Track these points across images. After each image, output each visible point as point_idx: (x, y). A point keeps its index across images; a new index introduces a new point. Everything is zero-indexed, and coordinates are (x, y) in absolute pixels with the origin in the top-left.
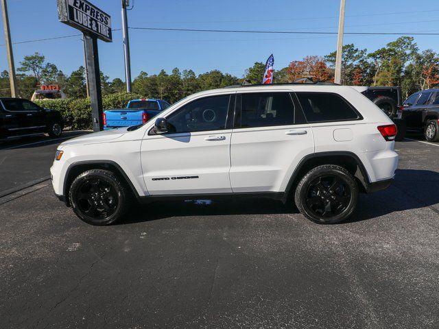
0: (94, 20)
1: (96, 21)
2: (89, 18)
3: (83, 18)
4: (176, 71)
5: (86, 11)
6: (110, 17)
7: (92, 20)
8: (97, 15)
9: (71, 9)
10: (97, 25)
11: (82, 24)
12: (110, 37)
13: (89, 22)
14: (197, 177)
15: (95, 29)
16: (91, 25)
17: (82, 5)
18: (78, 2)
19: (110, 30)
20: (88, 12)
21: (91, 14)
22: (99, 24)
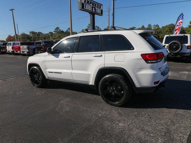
0: (94, 7)
1: (95, 8)
2: (91, 7)
3: (89, 7)
4: (150, 25)
5: (90, 4)
6: (102, 5)
7: (92, 7)
8: (96, 5)
9: (83, 4)
10: (95, 9)
11: (88, 10)
12: (102, 13)
13: (91, 8)
14: (61, 73)
15: (94, 11)
16: (92, 9)
17: (88, 2)
18: (87, 1)
19: (102, 11)
20: (91, 5)
21: (92, 5)
22: (96, 9)
